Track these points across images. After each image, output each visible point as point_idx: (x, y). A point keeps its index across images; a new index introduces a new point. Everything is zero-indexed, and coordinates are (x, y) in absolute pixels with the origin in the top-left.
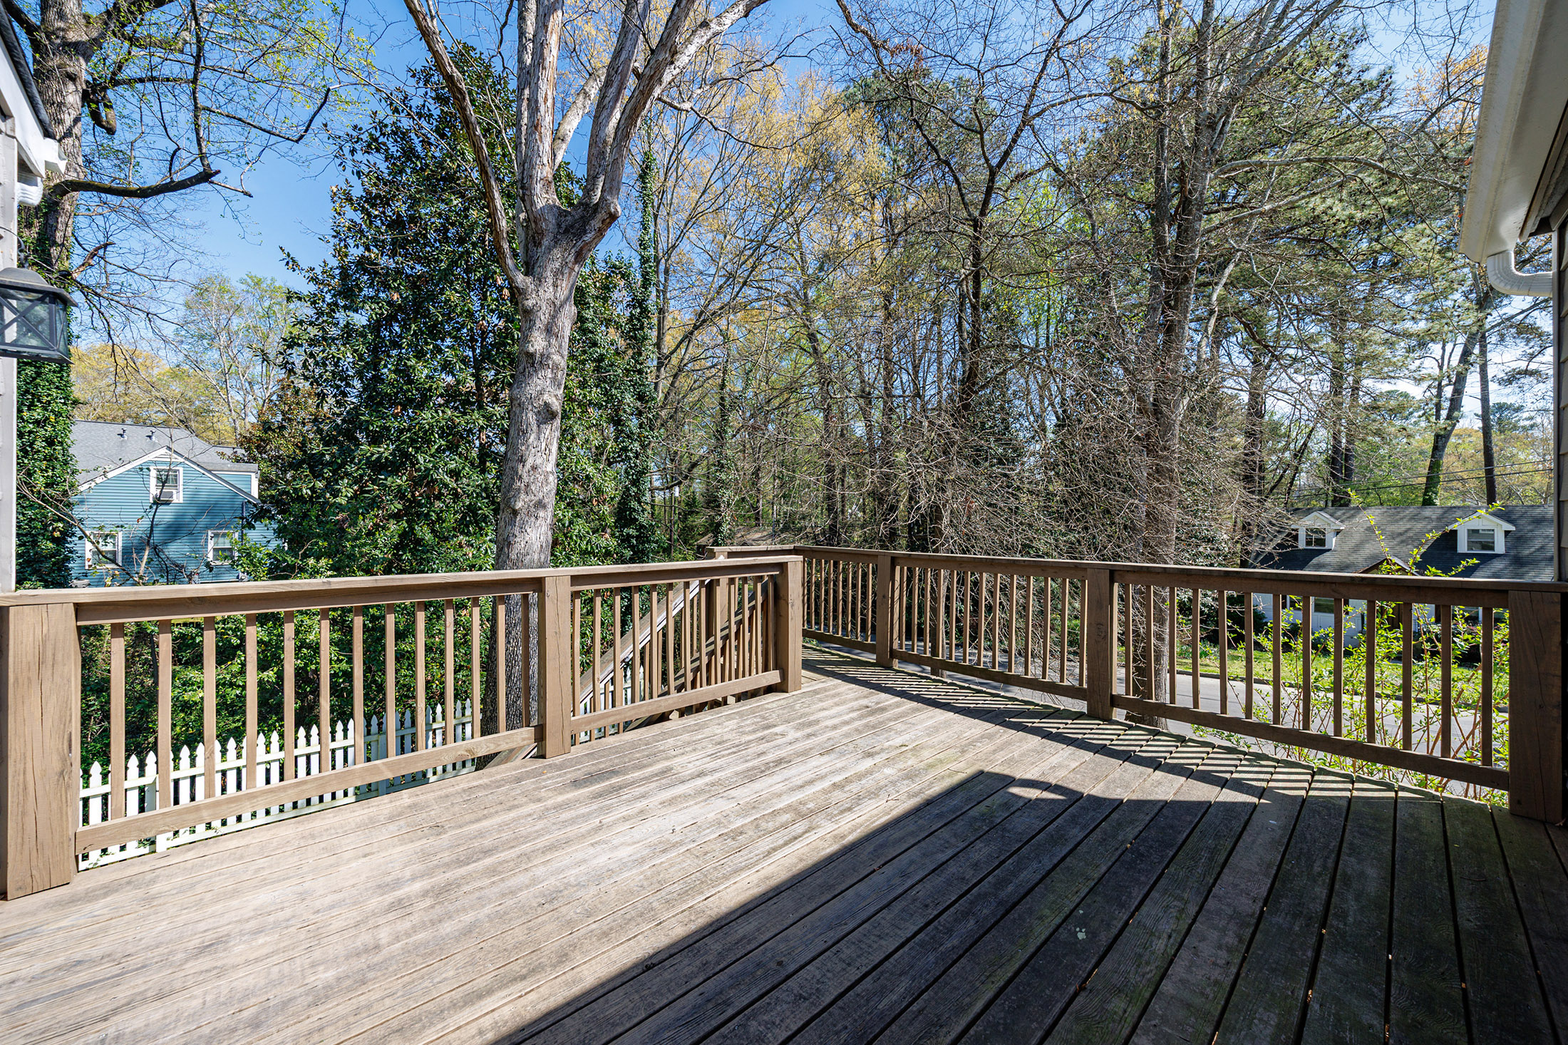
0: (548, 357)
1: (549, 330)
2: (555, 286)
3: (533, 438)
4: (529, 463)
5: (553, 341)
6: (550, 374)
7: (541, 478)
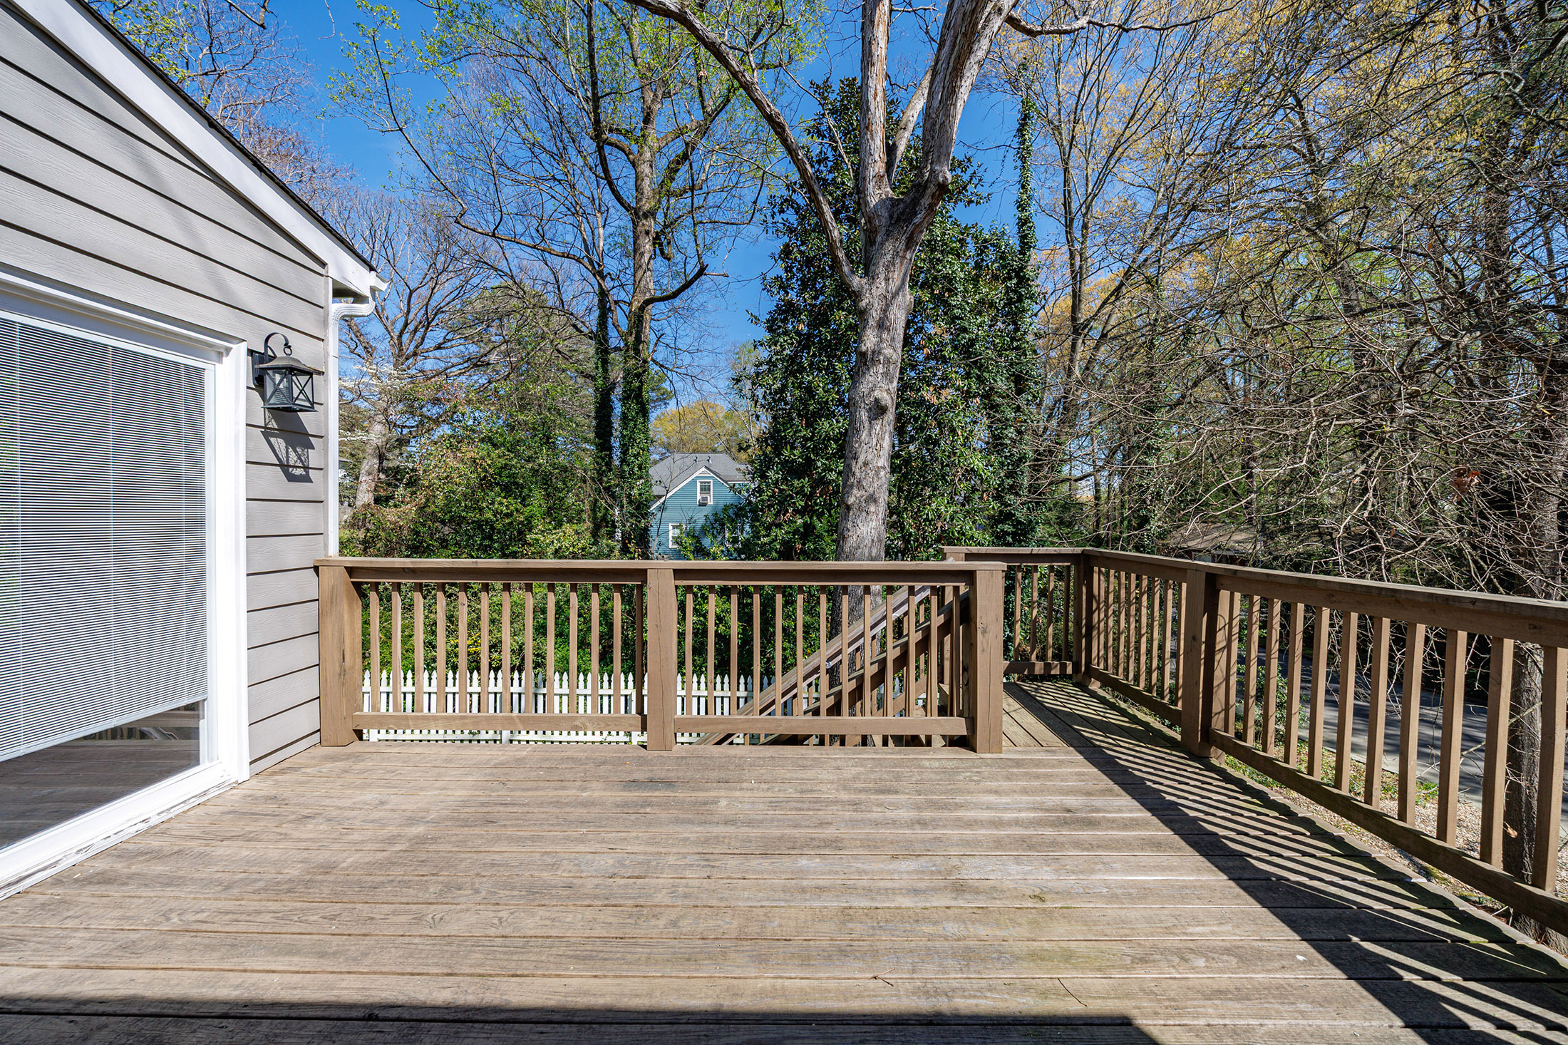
0: (880, 353)
1: (882, 326)
2: (887, 279)
3: (864, 435)
4: (862, 459)
5: (885, 336)
6: (881, 369)
7: (872, 474)
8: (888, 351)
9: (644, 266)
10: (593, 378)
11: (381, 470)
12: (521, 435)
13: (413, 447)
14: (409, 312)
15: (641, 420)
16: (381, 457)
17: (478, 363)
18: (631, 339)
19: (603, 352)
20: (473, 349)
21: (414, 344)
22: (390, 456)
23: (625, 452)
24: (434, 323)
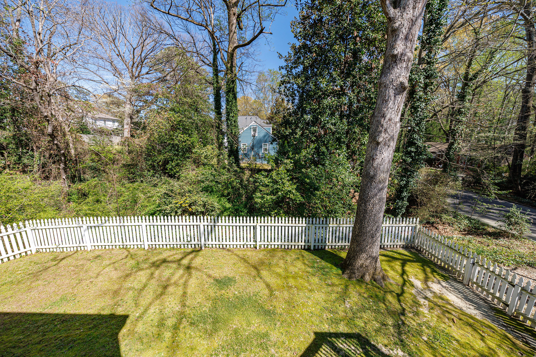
0: (404, 55)
1: (407, 38)
2: (414, 8)
3: (391, 104)
4: (388, 117)
5: (409, 45)
6: (404, 65)
7: (393, 125)
8: (409, 54)
9: (233, 31)
10: (213, 84)
11: (132, 123)
12: (186, 107)
13: (142, 114)
14: (134, 58)
15: (234, 101)
16: (131, 118)
17: (163, 80)
18: (229, 65)
19: (216, 72)
20: (159, 75)
21: (137, 72)
22: (134, 117)
23: (228, 115)
24: (144, 63)
